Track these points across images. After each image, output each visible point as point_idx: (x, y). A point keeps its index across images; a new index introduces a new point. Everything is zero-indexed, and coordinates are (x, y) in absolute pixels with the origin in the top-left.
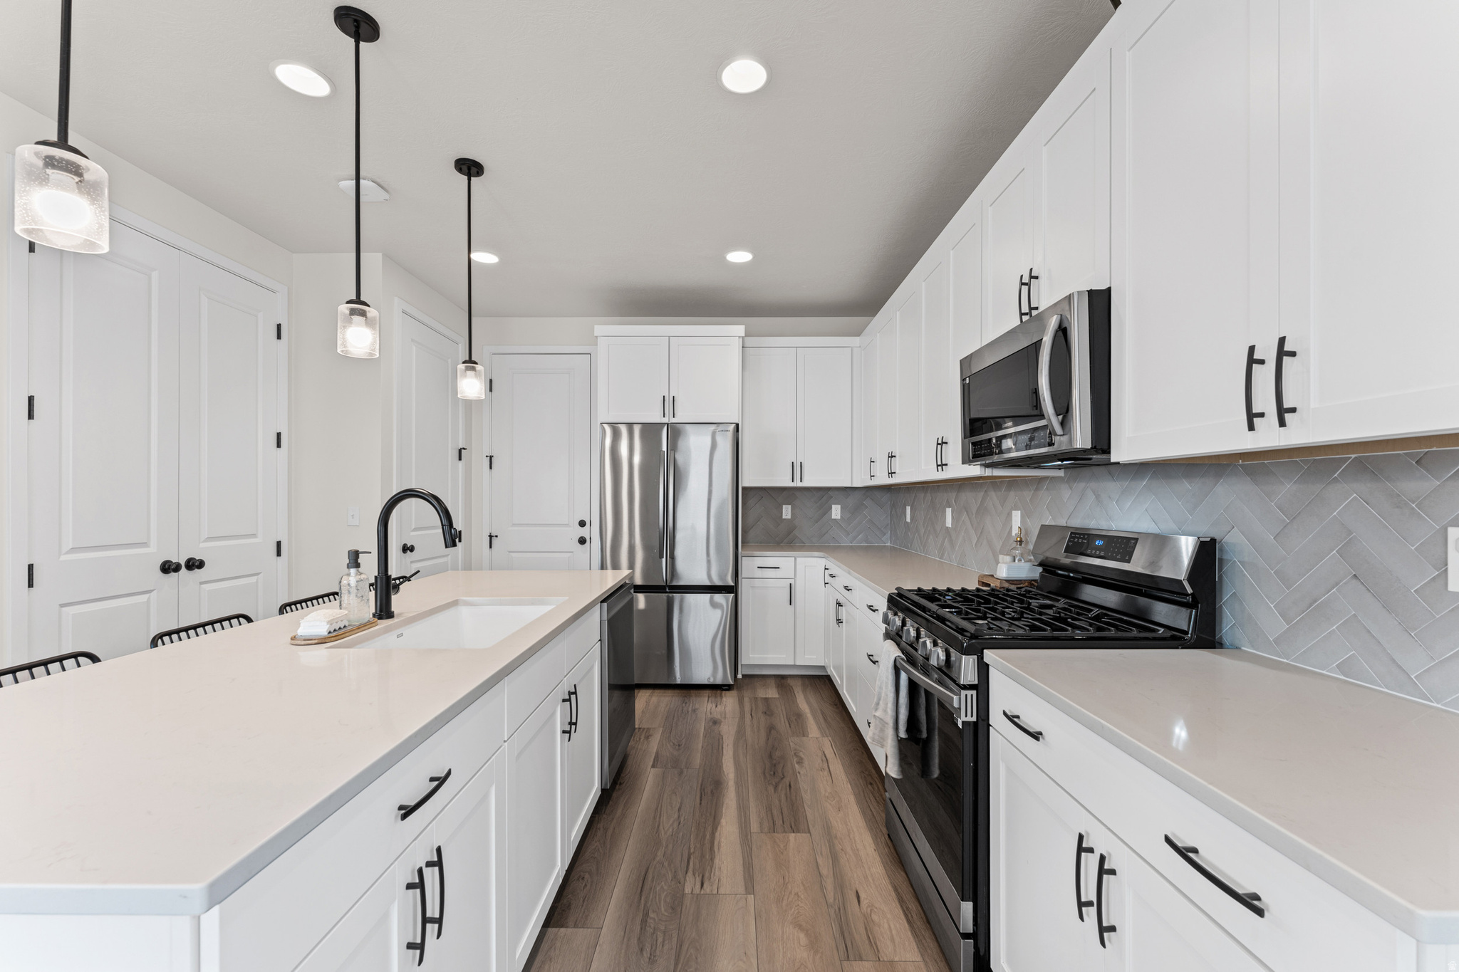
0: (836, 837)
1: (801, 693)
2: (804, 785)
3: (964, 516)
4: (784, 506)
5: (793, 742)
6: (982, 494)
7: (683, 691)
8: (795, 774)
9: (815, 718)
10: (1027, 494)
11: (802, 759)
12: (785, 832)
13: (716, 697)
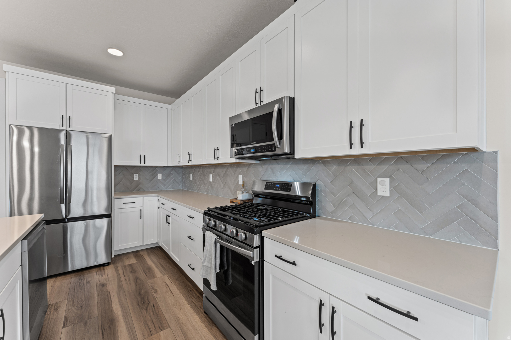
0: (183, 324)
1: (147, 257)
2: (160, 303)
3: (218, 177)
4: (135, 174)
5: (149, 283)
6: (226, 169)
7: (78, 273)
8: (154, 298)
9: (157, 267)
10: (245, 169)
11: (156, 290)
12: (157, 332)
13: (101, 271)
